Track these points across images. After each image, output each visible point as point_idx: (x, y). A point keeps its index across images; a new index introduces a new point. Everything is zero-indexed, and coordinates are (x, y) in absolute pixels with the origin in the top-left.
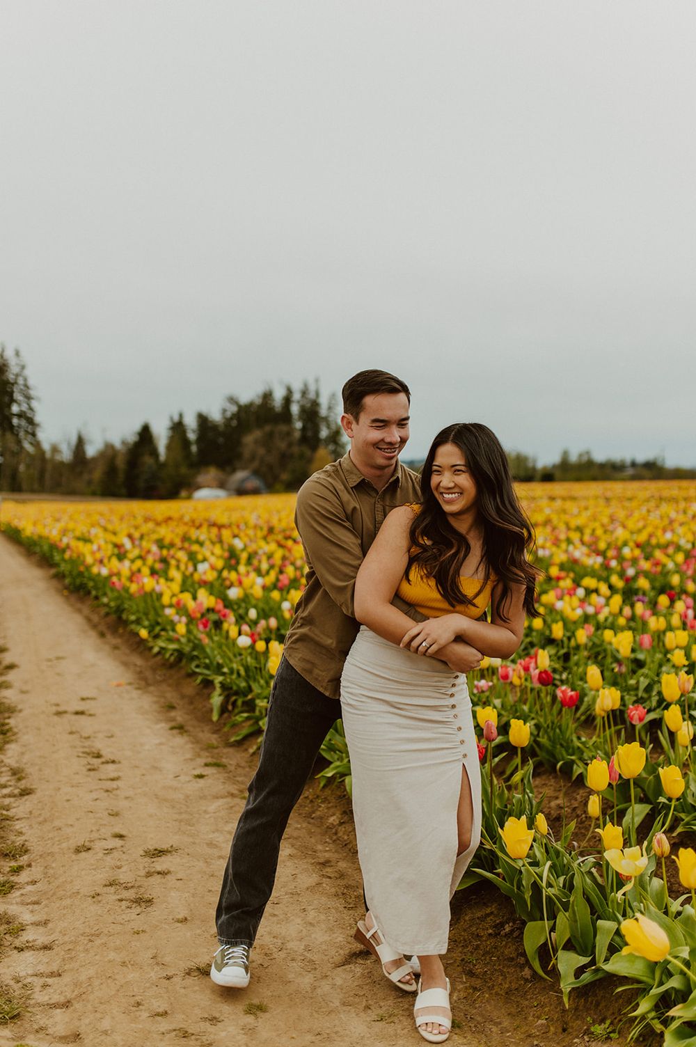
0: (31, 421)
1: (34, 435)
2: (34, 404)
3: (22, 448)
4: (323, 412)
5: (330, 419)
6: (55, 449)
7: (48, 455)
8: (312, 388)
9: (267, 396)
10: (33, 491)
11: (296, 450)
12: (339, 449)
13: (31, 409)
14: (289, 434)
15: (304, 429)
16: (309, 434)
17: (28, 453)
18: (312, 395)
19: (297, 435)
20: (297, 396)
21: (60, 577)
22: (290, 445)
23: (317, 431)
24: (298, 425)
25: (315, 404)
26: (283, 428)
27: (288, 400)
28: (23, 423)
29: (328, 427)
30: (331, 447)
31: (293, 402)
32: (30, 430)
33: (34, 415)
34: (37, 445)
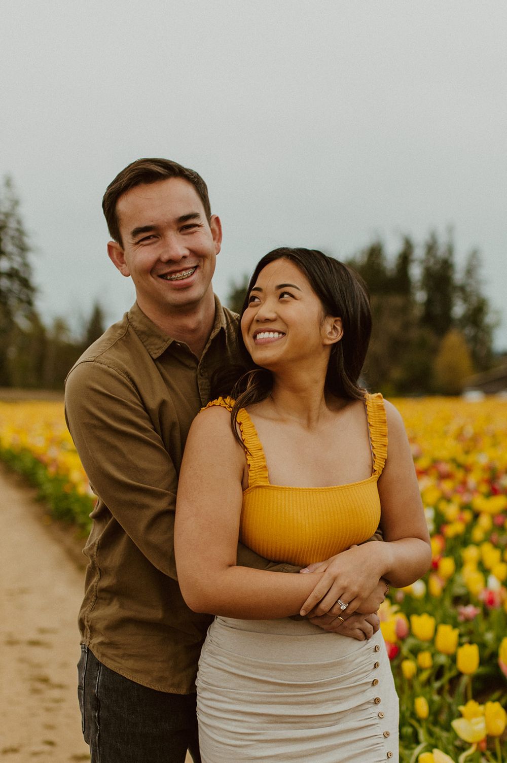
0: (25, 283)
1: (30, 303)
2: (32, 258)
3: (12, 324)
4: (459, 276)
5: (468, 289)
6: (60, 326)
7: (50, 332)
8: (442, 240)
9: (375, 252)
10: (27, 386)
11: (415, 334)
12: (480, 334)
13: (26, 265)
14: (406, 308)
15: (429, 303)
16: (437, 310)
17: (21, 333)
18: (441, 252)
19: (417, 312)
20: (419, 253)
21: (41, 500)
22: (406, 326)
23: (447, 305)
24: (420, 296)
25: (447, 265)
26: (396, 301)
27: (405, 259)
28: (16, 286)
29: (466, 299)
30: (469, 331)
31: (413, 261)
32: (23, 297)
33: (30, 274)
34: (33, 317)
